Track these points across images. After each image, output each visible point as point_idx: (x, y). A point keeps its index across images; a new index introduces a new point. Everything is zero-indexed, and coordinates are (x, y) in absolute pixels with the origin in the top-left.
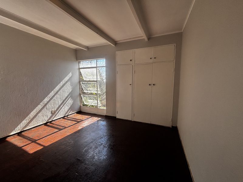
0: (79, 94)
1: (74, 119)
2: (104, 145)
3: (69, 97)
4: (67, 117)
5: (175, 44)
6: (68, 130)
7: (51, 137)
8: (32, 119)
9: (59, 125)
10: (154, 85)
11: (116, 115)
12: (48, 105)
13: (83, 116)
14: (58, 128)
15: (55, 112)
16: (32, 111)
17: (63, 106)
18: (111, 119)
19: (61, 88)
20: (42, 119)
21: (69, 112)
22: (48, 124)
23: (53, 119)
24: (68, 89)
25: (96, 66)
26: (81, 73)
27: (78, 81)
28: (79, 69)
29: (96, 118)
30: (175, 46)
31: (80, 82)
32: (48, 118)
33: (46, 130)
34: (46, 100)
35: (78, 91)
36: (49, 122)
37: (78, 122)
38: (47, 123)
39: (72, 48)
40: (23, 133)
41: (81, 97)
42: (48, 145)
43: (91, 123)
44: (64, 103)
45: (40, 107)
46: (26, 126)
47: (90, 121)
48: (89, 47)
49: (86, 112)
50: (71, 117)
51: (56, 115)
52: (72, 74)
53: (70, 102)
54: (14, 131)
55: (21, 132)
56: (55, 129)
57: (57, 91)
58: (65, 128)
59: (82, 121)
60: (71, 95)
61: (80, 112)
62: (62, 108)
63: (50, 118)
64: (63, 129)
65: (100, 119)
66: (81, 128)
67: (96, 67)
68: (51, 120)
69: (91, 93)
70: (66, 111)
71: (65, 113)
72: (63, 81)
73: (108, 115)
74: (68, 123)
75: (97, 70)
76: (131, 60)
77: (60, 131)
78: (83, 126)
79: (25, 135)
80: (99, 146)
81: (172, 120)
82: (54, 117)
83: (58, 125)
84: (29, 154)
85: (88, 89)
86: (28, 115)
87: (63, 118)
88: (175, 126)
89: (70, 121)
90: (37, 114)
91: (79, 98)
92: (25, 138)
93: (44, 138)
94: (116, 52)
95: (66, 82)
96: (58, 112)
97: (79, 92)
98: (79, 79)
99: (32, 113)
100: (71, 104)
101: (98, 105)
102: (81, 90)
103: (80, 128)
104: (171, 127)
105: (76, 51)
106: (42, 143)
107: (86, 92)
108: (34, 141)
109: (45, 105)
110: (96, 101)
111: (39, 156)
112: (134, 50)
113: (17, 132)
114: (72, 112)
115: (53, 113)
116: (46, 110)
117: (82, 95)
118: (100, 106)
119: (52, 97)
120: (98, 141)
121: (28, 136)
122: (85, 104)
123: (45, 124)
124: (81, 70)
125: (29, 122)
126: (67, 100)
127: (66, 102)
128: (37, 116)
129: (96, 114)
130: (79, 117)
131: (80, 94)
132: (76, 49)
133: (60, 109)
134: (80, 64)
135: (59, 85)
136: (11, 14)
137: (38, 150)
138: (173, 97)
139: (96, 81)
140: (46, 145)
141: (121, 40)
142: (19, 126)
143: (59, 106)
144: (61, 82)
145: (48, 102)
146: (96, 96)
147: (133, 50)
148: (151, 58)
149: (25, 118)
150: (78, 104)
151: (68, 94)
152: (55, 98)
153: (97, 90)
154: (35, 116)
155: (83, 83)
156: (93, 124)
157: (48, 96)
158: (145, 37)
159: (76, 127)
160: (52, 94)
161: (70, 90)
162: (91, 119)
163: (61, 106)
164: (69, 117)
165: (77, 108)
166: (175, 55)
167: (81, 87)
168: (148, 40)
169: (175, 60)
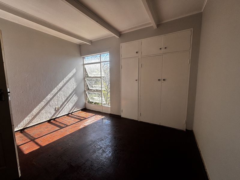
0: (83, 90)
1: (77, 117)
2: (104, 149)
3: (73, 94)
4: (72, 114)
5: (192, 29)
6: (69, 129)
7: (51, 136)
8: (35, 116)
9: (62, 122)
10: (164, 80)
11: (120, 114)
12: (51, 102)
13: (87, 113)
14: (59, 126)
15: (58, 109)
16: (35, 107)
17: (67, 103)
18: (115, 118)
19: (64, 85)
20: (45, 116)
21: (73, 109)
22: (52, 121)
23: (57, 116)
24: (72, 86)
25: (100, 61)
26: (85, 69)
27: (83, 77)
28: (84, 65)
29: (100, 116)
30: (192, 31)
31: (84, 78)
32: (52, 115)
33: (48, 128)
34: (49, 97)
35: (82, 88)
36: (52, 119)
37: (81, 119)
38: (50, 120)
39: (75, 43)
40: (26, 130)
41: (86, 94)
42: (45, 145)
43: (94, 121)
44: (68, 100)
45: (43, 104)
46: (29, 123)
47: (93, 119)
48: (92, 41)
49: (91, 109)
50: (75, 114)
51: (60, 112)
52: (76, 70)
53: (75, 98)
54: (17, 128)
55: (24, 129)
56: (57, 127)
57: (60, 88)
58: (67, 126)
59: (85, 118)
60: (75, 92)
61: (85, 110)
62: (66, 105)
63: (53, 116)
64: (64, 127)
65: (104, 117)
66: (83, 127)
67: (100, 63)
68: (55, 118)
69: (97, 90)
70: (71, 108)
71: (69, 110)
72: (67, 77)
73: (112, 113)
74: (71, 120)
75: (101, 65)
76: (137, 52)
77: (61, 130)
78: (85, 124)
79: (27, 132)
80: (98, 150)
81: (187, 123)
82: (58, 114)
83: (60, 123)
84: (24, 154)
85: (94, 86)
86: (30, 112)
87: (68, 115)
88: (190, 129)
89: (73, 119)
90: (41, 110)
91: (84, 95)
92: (26, 136)
93: (44, 137)
94: (121, 44)
95: (70, 79)
96: (62, 109)
97: (84, 89)
98: (83, 75)
99: (35, 110)
100: (76, 101)
101: (103, 103)
102: (86, 87)
103: (81, 127)
104: (185, 130)
105: (80, 46)
106: (40, 143)
107: (91, 88)
108: (33, 140)
109: (48, 102)
110: (101, 98)
111: (32, 158)
112: (141, 40)
113: (20, 129)
114: (77, 109)
115: (57, 110)
116: (49, 106)
117: (87, 92)
118: (104, 104)
119: (56, 93)
120: (98, 144)
121: (29, 133)
122: (91, 101)
123: (49, 121)
124: (86, 66)
125: (32, 119)
126: (71, 96)
127: (70, 99)
128: (40, 113)
129: (100, 112)
130: (83, 114)
131: (85, 91)
132: (81, 44)
133: (63, 106)
134: (84, 60)
135: (62, 82)
136: (8, 6)
137: (34, 150)
138: (187, 94)
139: (101, 77)
140: (43, 145)
141: (126, 31)
142: (22, 123)
143: (63, 103)
144: (65, 79)
145: (51, 99)
146: (101, 93)
147: (139, 40)
148: (160, 49)
149: (28, 115)
150: (83, 101)
151: (72, 90)
152: (58, 95)
153: (101, 86)
154: (38, 112)
155: (87, 80)
156: (96, 123)
157: (51, 93)
158: (153, 24)
159: (78, 125)
160: (55, 90)
161: (75, 87)
162: (94, 117)
163: (65, 103)
164: (73, 115)
165: (82, 106)
166: (191, 43)
167: (86, 83)
168: (157, 28)
169: (191, 50)
